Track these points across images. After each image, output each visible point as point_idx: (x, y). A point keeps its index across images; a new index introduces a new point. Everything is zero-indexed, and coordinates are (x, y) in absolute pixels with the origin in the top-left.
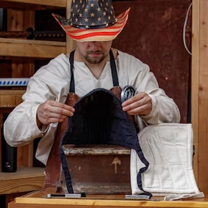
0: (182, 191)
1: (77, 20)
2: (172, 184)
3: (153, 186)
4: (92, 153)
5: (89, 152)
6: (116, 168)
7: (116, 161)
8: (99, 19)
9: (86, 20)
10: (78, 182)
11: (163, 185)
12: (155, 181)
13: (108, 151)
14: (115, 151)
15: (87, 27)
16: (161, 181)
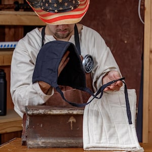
0: (125, 146)
1: (47, 5)
2: (117, 139)
3: (101, 142)
4: (51, 113)
5: (49, 113)
6: (71, 125)
7: (72, 120)
8: (66, 4)
9: (55, 5)
10: (40, 137)
11: (109, 141)
12: (103, 138)
13: (65, 112)
14: (71, 112)
15: (56, 11)
16: (108, 137)
